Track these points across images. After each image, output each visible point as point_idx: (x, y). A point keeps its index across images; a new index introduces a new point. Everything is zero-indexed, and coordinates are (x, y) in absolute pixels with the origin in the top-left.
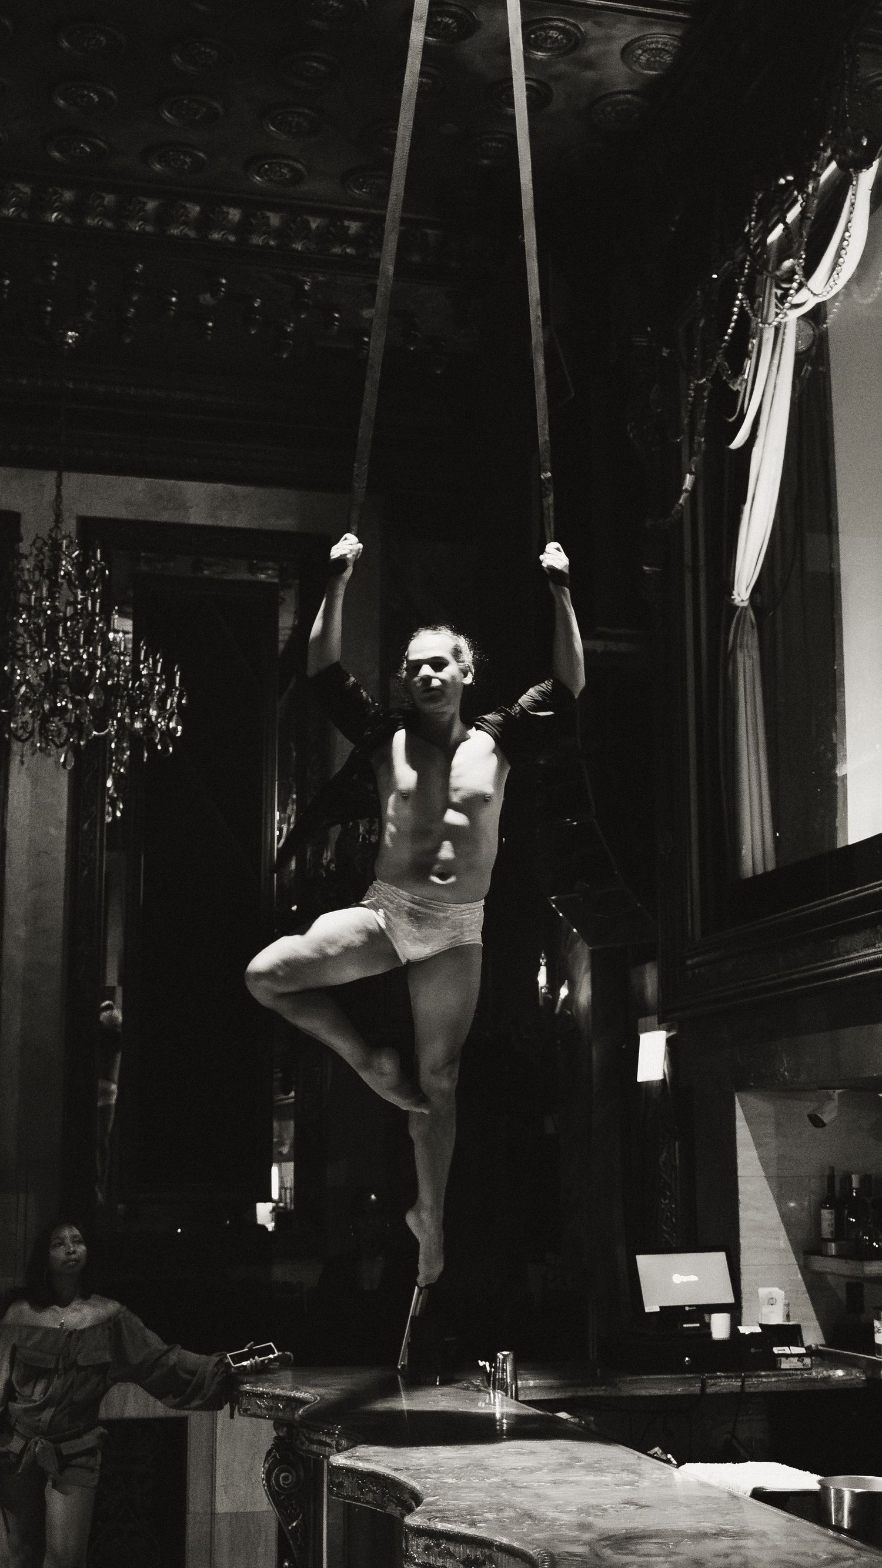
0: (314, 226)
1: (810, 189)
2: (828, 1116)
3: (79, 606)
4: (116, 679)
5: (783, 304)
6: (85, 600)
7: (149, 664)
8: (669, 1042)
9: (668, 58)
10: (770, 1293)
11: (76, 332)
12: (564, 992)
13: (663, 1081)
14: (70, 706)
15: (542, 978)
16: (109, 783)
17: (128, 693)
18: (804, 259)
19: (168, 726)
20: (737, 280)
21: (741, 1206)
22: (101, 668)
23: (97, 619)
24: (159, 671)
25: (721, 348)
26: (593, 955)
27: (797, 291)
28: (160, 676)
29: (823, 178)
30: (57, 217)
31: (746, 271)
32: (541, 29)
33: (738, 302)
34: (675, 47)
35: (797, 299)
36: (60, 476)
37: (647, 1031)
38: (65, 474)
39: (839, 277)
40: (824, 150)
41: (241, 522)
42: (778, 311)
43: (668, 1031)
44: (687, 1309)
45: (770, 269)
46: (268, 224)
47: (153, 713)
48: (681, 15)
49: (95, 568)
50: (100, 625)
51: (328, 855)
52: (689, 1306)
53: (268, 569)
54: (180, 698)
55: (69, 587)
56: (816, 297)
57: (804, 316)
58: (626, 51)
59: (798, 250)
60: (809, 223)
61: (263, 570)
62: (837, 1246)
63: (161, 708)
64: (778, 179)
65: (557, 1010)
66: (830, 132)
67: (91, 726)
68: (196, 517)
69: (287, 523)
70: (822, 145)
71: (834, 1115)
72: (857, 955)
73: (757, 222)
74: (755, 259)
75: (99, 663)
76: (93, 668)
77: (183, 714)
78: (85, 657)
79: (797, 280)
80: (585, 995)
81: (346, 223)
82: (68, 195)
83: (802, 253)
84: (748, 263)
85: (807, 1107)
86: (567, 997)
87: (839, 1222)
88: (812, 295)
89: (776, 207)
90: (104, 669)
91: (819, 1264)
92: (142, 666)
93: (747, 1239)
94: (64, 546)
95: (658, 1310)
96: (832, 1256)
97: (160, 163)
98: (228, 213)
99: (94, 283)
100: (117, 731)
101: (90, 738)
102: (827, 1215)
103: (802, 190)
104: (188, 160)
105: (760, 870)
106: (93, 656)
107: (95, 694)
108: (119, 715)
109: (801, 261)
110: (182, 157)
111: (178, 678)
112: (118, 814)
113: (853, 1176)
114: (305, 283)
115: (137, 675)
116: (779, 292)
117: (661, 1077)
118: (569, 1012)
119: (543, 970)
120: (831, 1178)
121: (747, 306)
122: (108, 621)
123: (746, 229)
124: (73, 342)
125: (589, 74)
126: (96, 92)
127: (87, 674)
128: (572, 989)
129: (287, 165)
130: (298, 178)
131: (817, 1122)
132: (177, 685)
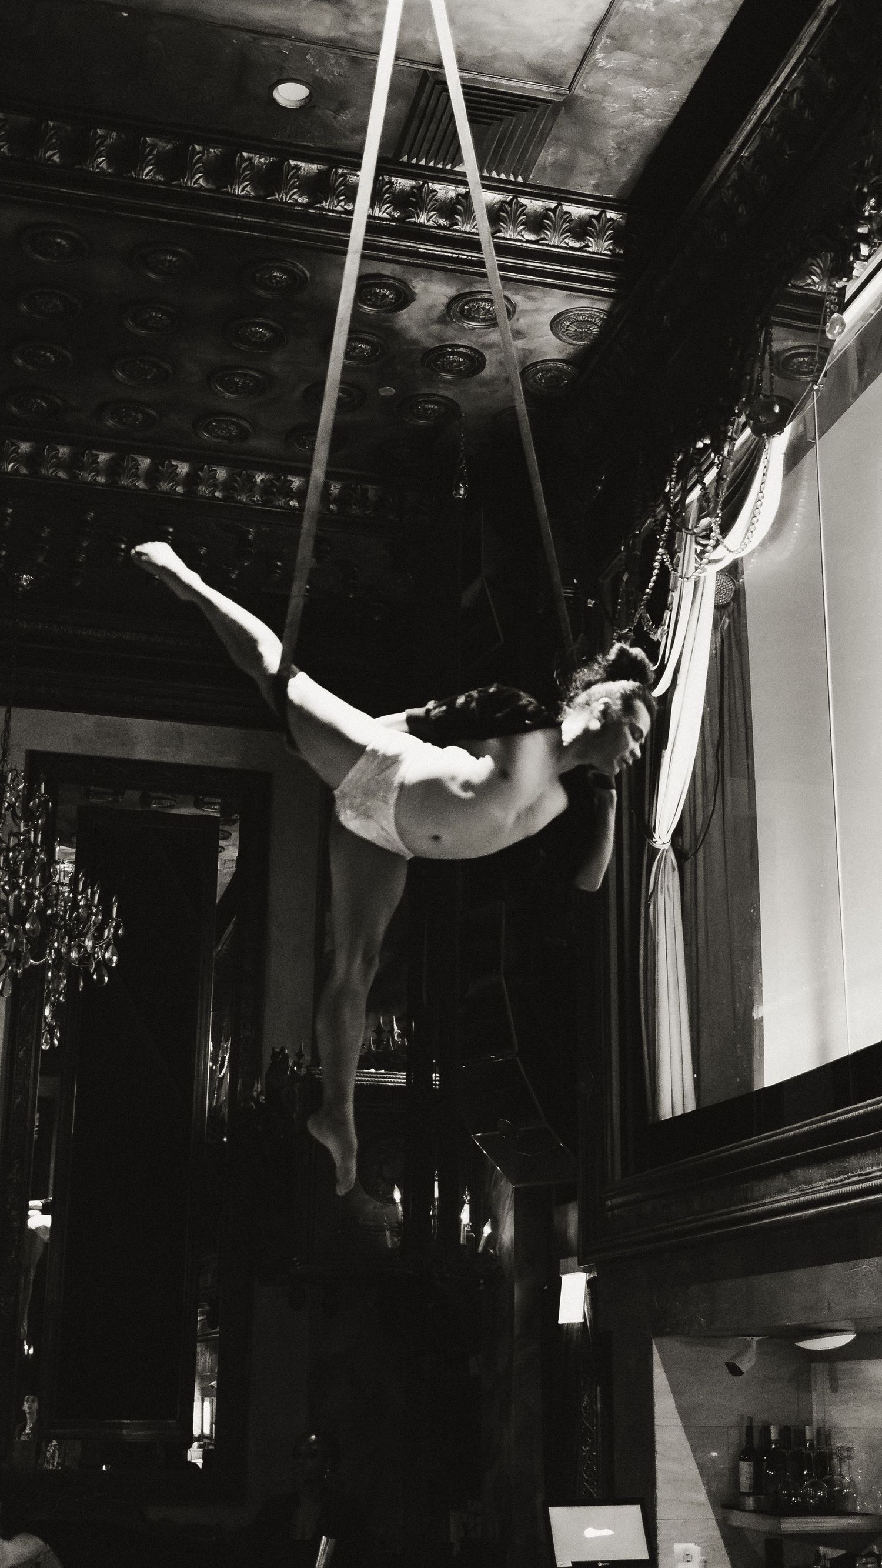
0: (259, 480)
1: (726, 453)
2: (745, 1365)
3: (22, 838)
4: (55, 909)
5: (701, 559)
6: (28, 832)
7: (87, 895)
8: (590, 1283)
9: (595, 330)
10: (686, 1549)
11: (30, 576)
12: (487, 1230)
13: (584, 1323)
14: (7, 935)
15: (465, 1216)
16: (47, 1012)
17: (65, 923)
18: (720, 517)
19: (104, 956)
20: (658, 537)
21: (658, 1456)
22: (38, 899)
23: (38, 850)
24: (96, 902)
25: (643, 600)
26: (516, 1191)
27: (715, 547)
28: (96, 907)
29: (738, 443)
30: (13, 466)
31: (667, 528)
32: (473, 301)
33: (658, 557)
34: (601, 319)
35: (713, 555)
36: (9, 712)
37: (567, 1272)
38: (13, 709)
39: (753, 535)
40: (739, 415)
41: (186, 758)
42: (697, 566)
43: (587, 1271)
44: (600, 1564)
45: (690, 527)
46: (214, 477)
47: (89, 943)
48: (606, 290)
49: (39, 800)
50: (42, 856)
51: (259, 1087)
52: (602, 1562)
53: (215, 804)
54: (117, 929)
55: (13, 819)
56: (731, 554)
57: (722, 571)
58: (556, 323)
59: (715, 509)
60: (726, 484)
61: (210, 805)
62: (755, 1501)
63: (98, 937)
64: (695, 443)
65: (480, 1249)
66: (744, 399)
67: (28, 955)
68: (142, 753)
69: (228, 760)
70: (736, 411)
71: (752, 1363)
72: (772, 1200)
73: (677, 482)
74: (675, 517)
75: (37, 893)
76: (30, 898)
77: (118, 943)
78: (24, 887)
79: (713, 537)
80: (508, 1233)
81: (290, 478)
82: (24, 447)
83: (718, 511)
84: (668, 520)
85: (726, 1356)
86: (490, 1235)
87: (758, 1476)
88: (728, 552)
89: (694, 469)
90: (42, 900)
91: (740, 1519)
92: (80, 897)
93: (664, 1492)
94: (9, 779)
95: (571, 1565)
96: (749, 1511)
97: (112, 418)
98: (177, 466)
99: (47, 530)
100: (54, 960)
101: (27, 966)
102: (745, 1467)
103: (718, 451)
104: (140, 416)
105: (679, 1112)
106: (31, 886)
107: (32, 924)
108: (56, 945)
109: (718, 519)
110: (133, 414)
111: (115, 909)
112: (56, 1042)
113: (772, 1427)
114: (249, 532)
115: (75, 906)
116: (699, 548)
117: (581, 1320)
118: (492, 1251)
119: (467, 1207)
120: (750, 1429)
121: (667, 561)
122: (51, 853)
123: (667, 490)
124: (28, 585)
125: (520, 343)
126: (53, 352)
127: (24, 904)
128: (495, 1227)
129: (234, 423)
130: (244, 435)
131: (734, 1370)
132: (115, 916)
